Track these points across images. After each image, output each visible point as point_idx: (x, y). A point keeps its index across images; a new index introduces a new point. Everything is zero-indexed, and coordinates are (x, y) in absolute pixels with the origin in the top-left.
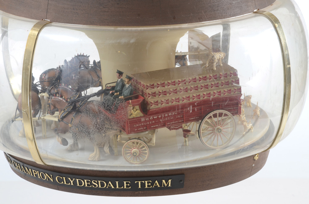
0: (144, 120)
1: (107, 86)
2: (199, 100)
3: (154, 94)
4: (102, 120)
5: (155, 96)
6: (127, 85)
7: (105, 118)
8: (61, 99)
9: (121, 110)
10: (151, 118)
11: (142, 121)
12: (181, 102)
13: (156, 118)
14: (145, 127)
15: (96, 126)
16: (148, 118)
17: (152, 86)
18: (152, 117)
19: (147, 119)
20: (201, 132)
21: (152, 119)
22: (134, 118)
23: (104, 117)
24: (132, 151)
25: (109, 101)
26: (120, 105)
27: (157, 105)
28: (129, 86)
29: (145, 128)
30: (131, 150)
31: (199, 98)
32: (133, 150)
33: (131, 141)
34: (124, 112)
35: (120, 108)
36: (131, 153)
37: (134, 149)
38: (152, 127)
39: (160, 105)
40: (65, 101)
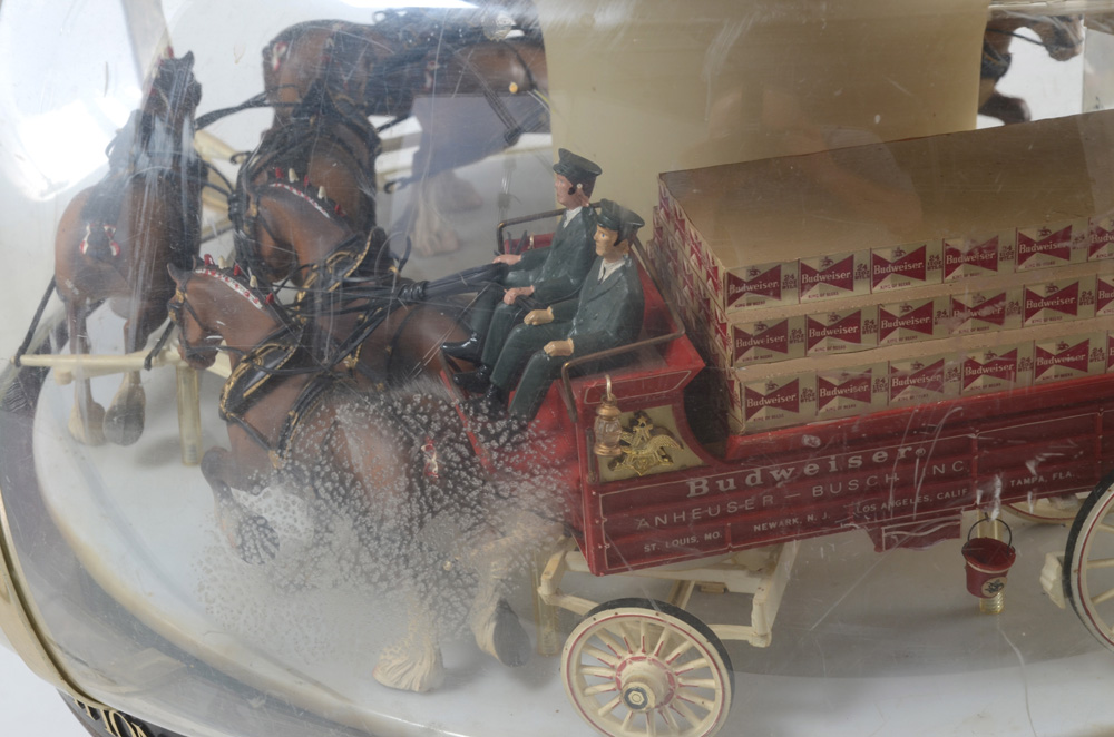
0: (705, 489)
1: (506, 238)
2: (1077, 374)
3: (775, 338)
4: (395, 530)
5: (782, 348)
6: (604, 263)
7: (411, 520)
8: (241, 290)
9: (514, 478)
10: (753, 480)
11: (693, 492)
12: (952, 389)
13: (786, 475)
14: (711, 531)
15: (357, 563)
16: (731, 481)
17: (769, 282)
18: (758, 475)
19: (727, 485)
20: (1085, 566)
21: (759, 481)
22: (633, 480)
23: (405, 512)
24: (624, 672)
25: (433, 411)
26: (508, 448)
27: (793, 406)
28: (616, 272)
29: (708, 537)
30: (618, 663)
31: (1082, 366)
32: (628, 667)
33: (617, 616)
34: (532, 493)
35: (508, 464)
36: (619, 682)
37: (636, 664)
38: (757, 528)
39: (807, 409)
40: (258, 305)
